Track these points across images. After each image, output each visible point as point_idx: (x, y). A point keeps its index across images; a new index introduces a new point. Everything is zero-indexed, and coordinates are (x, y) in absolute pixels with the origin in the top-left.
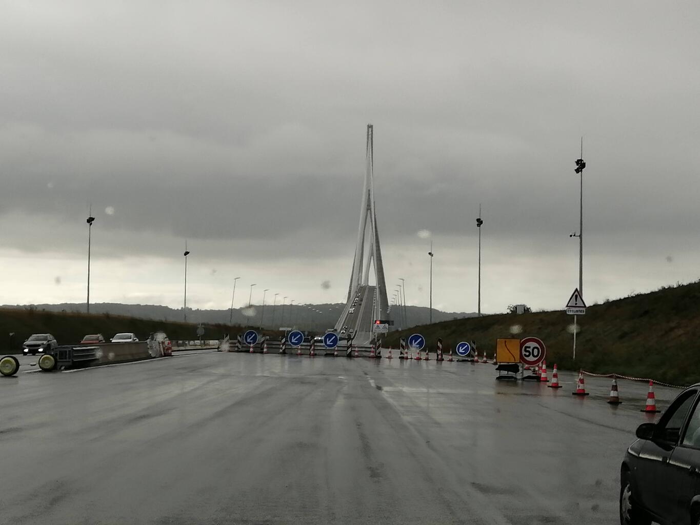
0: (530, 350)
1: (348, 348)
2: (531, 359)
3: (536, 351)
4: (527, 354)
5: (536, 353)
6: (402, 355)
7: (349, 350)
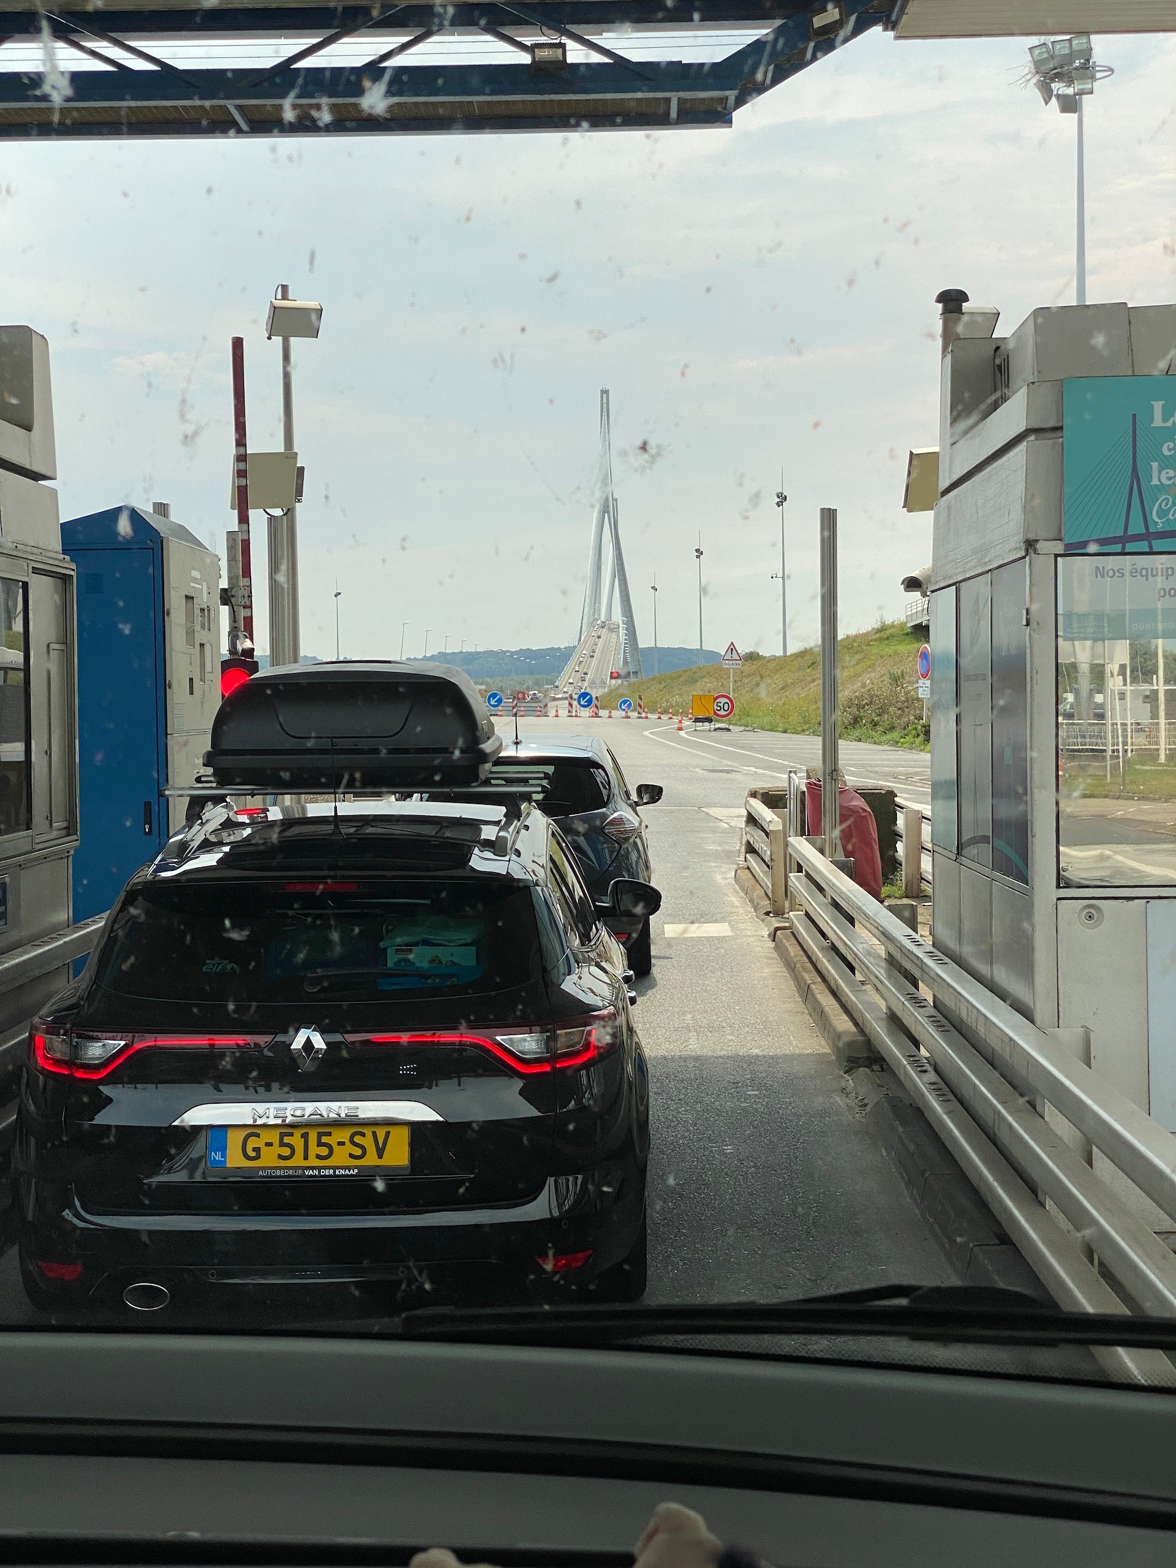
0: (722, 705)
1: (514, 708)
2: (722, 713)
3: (726, 705)
4: (719, 708)
5: (726, 709)
6: (570, 714)
7: (515, 710)
